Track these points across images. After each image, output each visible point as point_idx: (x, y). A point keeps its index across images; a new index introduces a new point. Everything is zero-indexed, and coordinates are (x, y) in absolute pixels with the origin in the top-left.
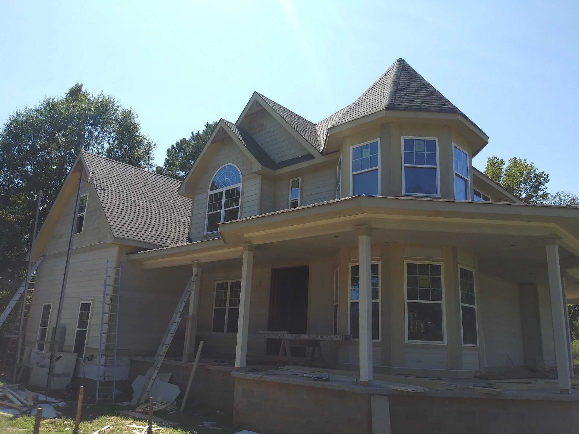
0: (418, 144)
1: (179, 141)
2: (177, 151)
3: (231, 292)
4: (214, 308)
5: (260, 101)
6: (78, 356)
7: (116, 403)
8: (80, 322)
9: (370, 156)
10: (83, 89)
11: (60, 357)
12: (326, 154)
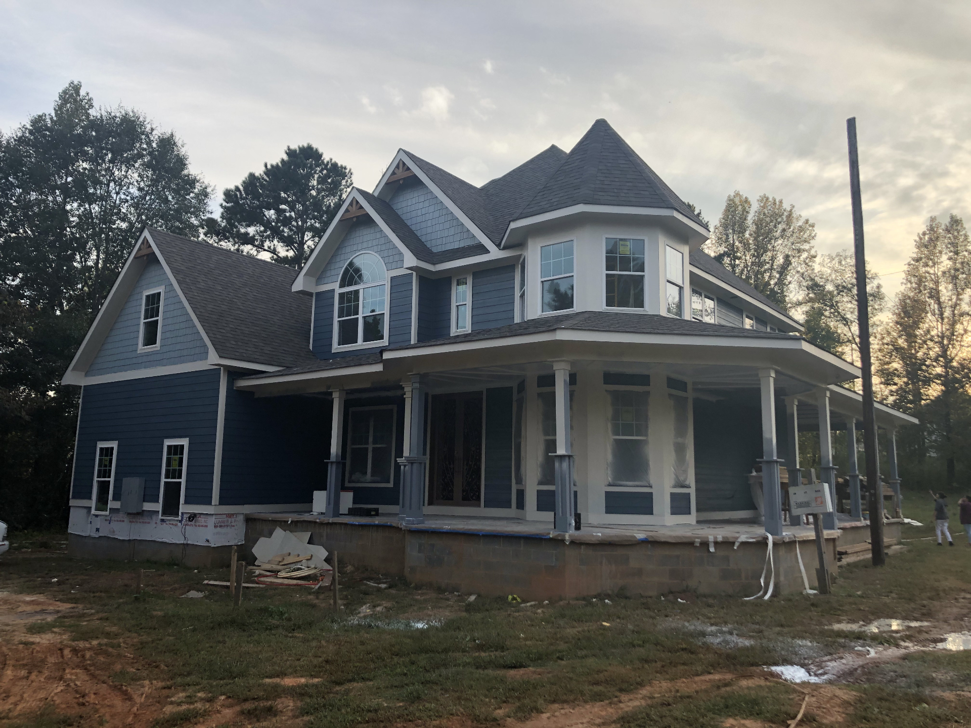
0: (622, 245)
1: (246, 180)
2: (245, 194)
4: (350, 446)
5: (409, 164)
8: (167, 470)
12: (504, 248)
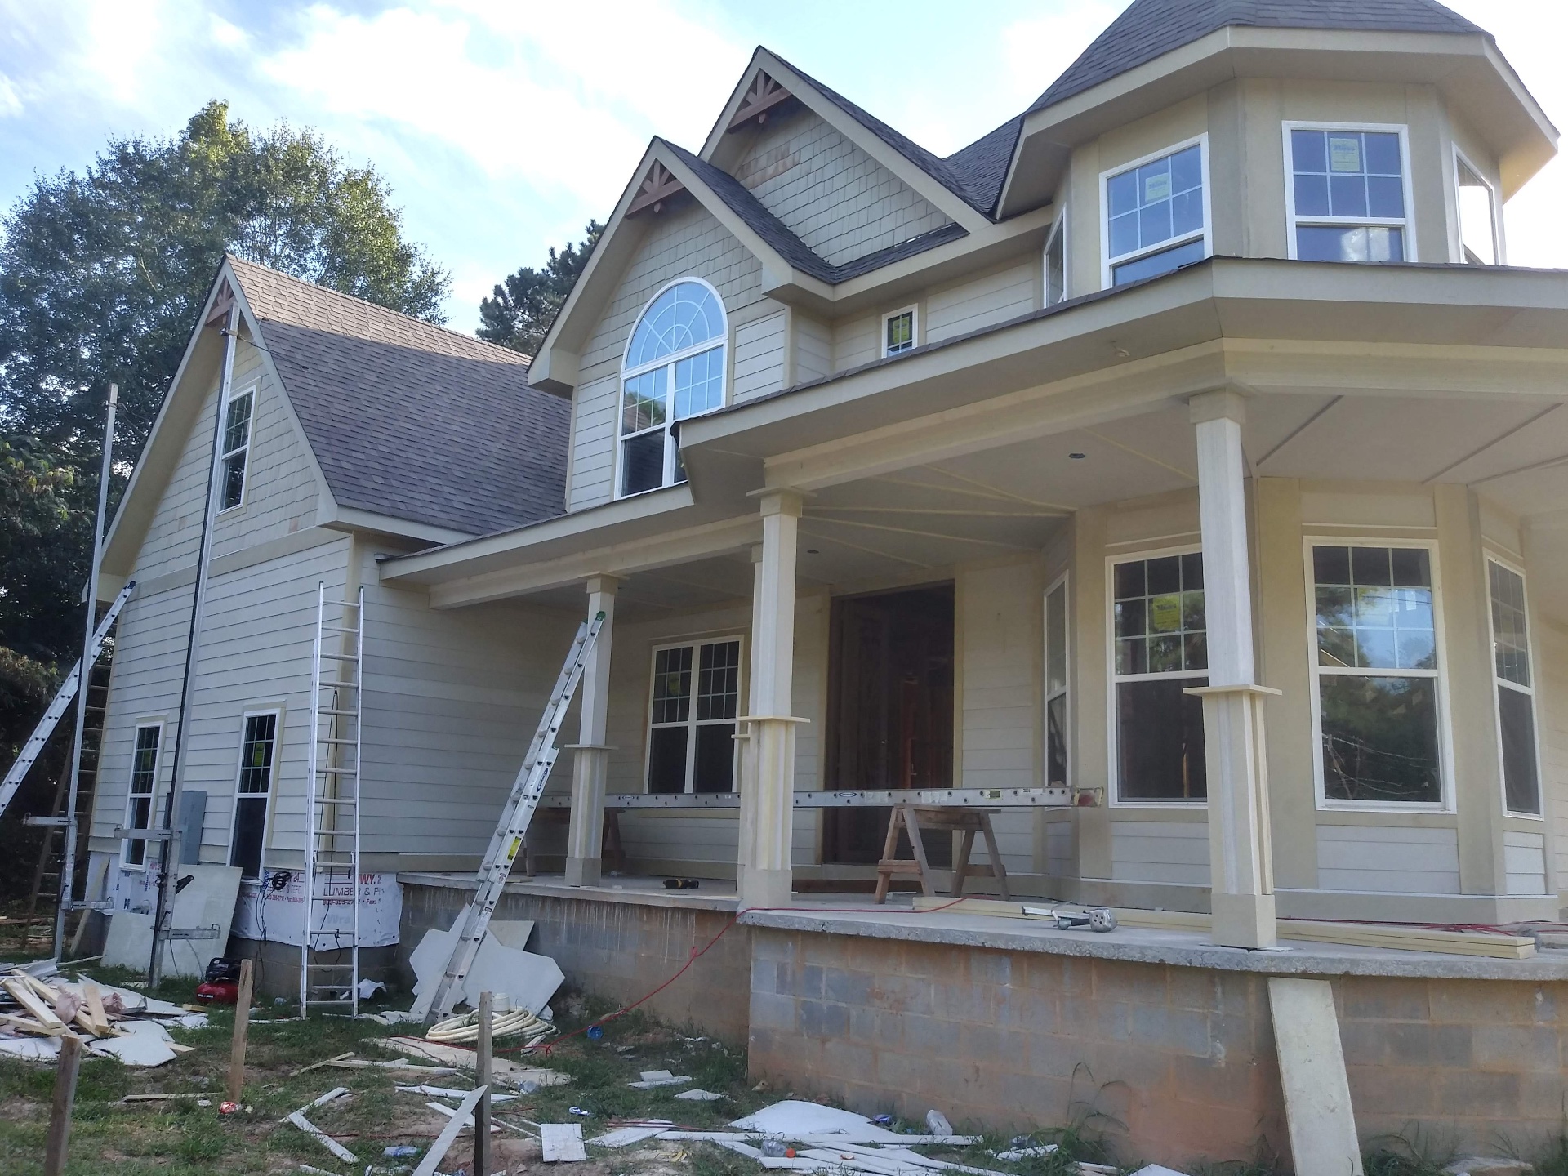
0: (1337, 148)
1: (517, 276)
2: (511, 302)
3: (704, 677)
4: (651, 726)
5: (778, 75)
6: (245, 875)
7: (364, 1016)
8: (245, 774)
9: (1171, 197)
10: (229, 118)
11: (189, 879)
12: (1005, 218)
